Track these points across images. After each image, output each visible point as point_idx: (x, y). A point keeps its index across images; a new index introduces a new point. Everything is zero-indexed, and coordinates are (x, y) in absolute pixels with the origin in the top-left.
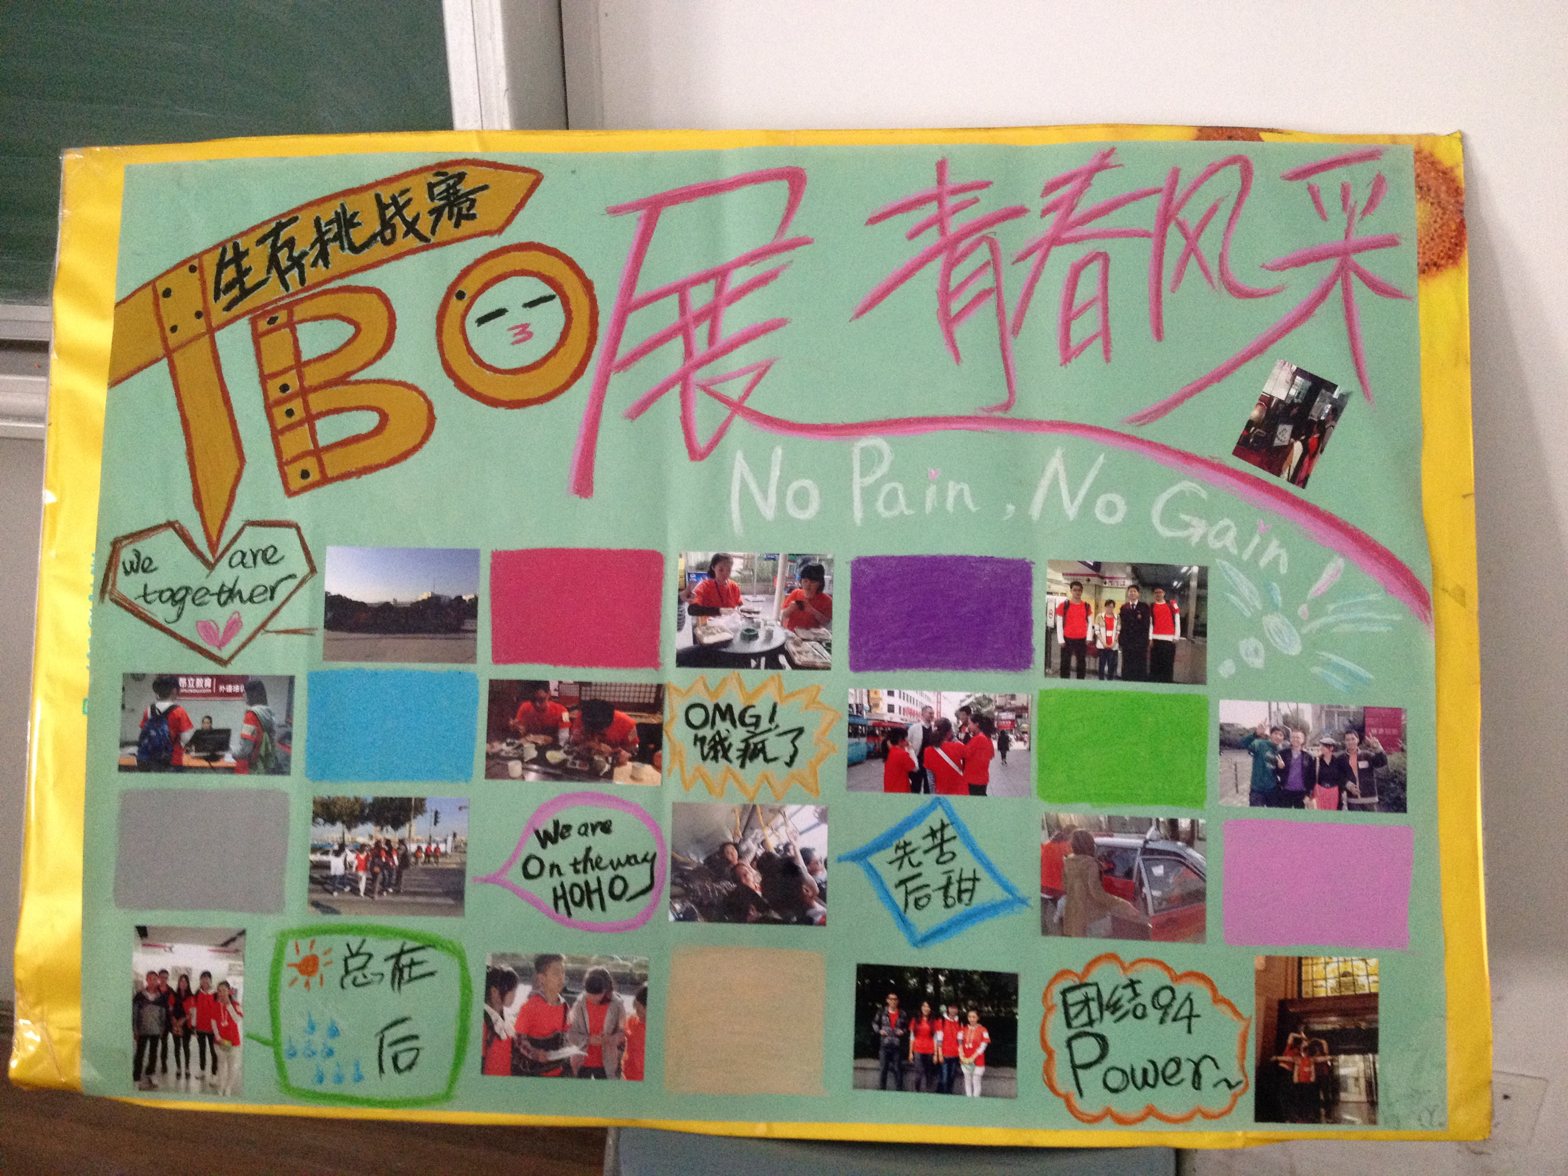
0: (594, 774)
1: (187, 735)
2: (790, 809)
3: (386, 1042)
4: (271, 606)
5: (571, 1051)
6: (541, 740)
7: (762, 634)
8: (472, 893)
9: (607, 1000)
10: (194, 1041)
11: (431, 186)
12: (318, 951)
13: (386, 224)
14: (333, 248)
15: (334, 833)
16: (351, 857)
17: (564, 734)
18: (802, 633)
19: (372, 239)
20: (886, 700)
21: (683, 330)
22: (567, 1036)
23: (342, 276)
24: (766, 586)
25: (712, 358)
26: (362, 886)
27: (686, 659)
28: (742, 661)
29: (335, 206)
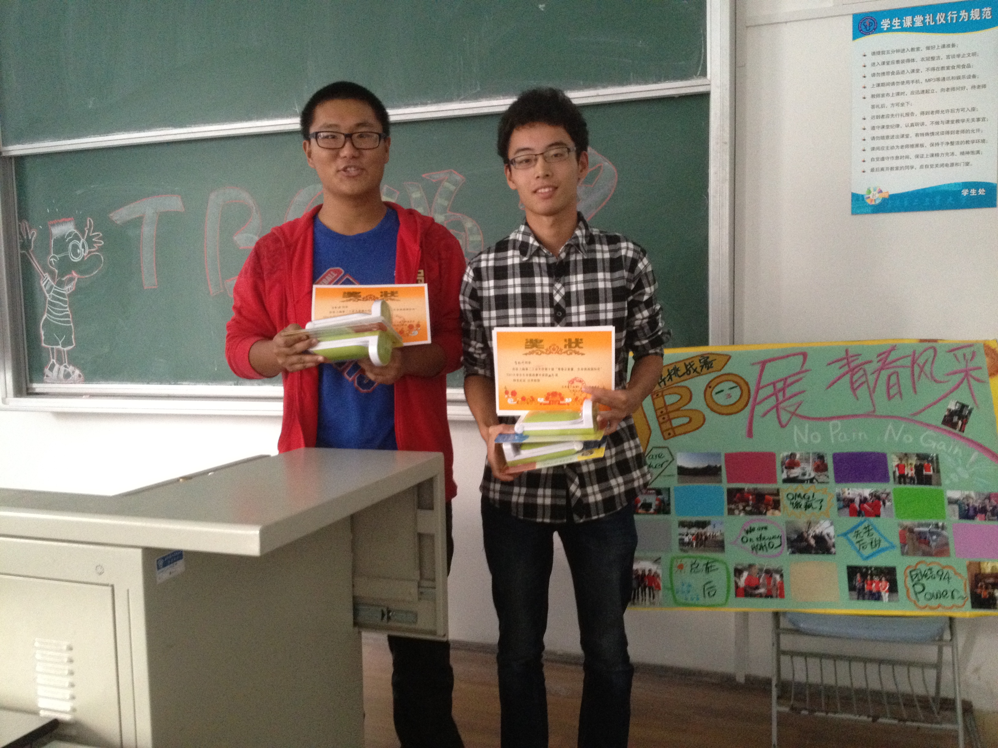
0: (760, 513)
1: (639, 505)
2: (822, 522)
3: (706, 589)
4: (661, 470)
5: (762, 590)
6: (744, 504)
7: (807, 475)
8: (727, 546)
9: (771, 576)
10: (647, 590)
11: (700, 361)
12: (683, 562)
13: (688, 370)
14: (673, 377)
15: (685, 530)
16: (690, 537)
17: (751, 503)
18: (819, 474)
19: (684, 374)
20: (847, 492)
21: (775, 394)
22: (760, 586)
23: (677, 383)
24: (807, 460)
25: (784, 401)
26: (694, 544)
27: (786, 481)
28: (802, 481)
29: (673, 366)
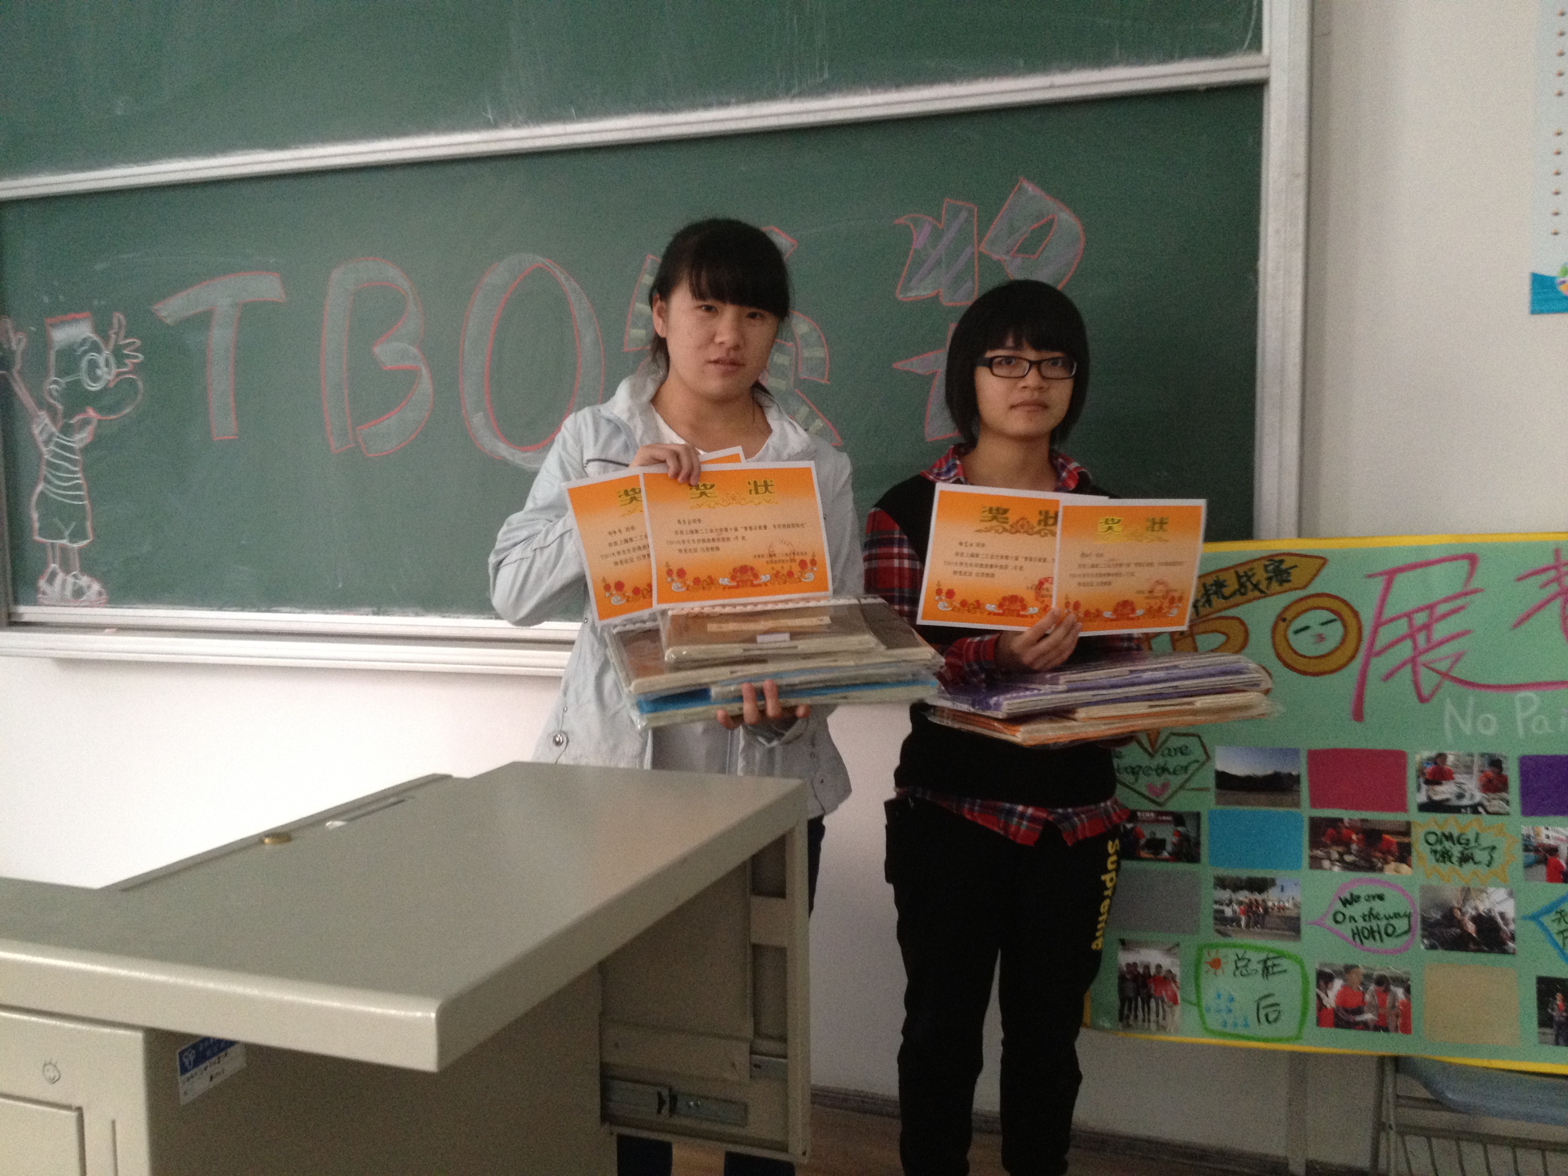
0: (1372, 868)
1: (1143, 841)
2: (1491, 890)
3: (1261, 1007)
4: (1184, 777)
5: (1368, 1016)
6: (1340, 849)
7: (1467, 795)
8: (1305, 929)
9: (1387, 990)
10: (1153, 1004)
11: (1266, 566)
12: (1220, 956)
13: (1242, 585)
14: (1214, 598)
15: (1226, 894)
16: (1236, 907)
17: (1354, 847)
18: (1492, 795)
19: (1233, 594)
20: (1544, 832)
21: (1411, 635)
22: (1366, 1008)
23: (1220, 610)
24: (1468, 769)
25: (1427, 651)
26: (1243, 923)
27: (1424, 808)
28: (1457, 810)
29: (1214, 577)
